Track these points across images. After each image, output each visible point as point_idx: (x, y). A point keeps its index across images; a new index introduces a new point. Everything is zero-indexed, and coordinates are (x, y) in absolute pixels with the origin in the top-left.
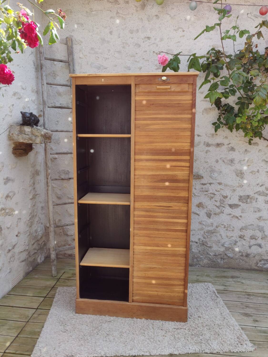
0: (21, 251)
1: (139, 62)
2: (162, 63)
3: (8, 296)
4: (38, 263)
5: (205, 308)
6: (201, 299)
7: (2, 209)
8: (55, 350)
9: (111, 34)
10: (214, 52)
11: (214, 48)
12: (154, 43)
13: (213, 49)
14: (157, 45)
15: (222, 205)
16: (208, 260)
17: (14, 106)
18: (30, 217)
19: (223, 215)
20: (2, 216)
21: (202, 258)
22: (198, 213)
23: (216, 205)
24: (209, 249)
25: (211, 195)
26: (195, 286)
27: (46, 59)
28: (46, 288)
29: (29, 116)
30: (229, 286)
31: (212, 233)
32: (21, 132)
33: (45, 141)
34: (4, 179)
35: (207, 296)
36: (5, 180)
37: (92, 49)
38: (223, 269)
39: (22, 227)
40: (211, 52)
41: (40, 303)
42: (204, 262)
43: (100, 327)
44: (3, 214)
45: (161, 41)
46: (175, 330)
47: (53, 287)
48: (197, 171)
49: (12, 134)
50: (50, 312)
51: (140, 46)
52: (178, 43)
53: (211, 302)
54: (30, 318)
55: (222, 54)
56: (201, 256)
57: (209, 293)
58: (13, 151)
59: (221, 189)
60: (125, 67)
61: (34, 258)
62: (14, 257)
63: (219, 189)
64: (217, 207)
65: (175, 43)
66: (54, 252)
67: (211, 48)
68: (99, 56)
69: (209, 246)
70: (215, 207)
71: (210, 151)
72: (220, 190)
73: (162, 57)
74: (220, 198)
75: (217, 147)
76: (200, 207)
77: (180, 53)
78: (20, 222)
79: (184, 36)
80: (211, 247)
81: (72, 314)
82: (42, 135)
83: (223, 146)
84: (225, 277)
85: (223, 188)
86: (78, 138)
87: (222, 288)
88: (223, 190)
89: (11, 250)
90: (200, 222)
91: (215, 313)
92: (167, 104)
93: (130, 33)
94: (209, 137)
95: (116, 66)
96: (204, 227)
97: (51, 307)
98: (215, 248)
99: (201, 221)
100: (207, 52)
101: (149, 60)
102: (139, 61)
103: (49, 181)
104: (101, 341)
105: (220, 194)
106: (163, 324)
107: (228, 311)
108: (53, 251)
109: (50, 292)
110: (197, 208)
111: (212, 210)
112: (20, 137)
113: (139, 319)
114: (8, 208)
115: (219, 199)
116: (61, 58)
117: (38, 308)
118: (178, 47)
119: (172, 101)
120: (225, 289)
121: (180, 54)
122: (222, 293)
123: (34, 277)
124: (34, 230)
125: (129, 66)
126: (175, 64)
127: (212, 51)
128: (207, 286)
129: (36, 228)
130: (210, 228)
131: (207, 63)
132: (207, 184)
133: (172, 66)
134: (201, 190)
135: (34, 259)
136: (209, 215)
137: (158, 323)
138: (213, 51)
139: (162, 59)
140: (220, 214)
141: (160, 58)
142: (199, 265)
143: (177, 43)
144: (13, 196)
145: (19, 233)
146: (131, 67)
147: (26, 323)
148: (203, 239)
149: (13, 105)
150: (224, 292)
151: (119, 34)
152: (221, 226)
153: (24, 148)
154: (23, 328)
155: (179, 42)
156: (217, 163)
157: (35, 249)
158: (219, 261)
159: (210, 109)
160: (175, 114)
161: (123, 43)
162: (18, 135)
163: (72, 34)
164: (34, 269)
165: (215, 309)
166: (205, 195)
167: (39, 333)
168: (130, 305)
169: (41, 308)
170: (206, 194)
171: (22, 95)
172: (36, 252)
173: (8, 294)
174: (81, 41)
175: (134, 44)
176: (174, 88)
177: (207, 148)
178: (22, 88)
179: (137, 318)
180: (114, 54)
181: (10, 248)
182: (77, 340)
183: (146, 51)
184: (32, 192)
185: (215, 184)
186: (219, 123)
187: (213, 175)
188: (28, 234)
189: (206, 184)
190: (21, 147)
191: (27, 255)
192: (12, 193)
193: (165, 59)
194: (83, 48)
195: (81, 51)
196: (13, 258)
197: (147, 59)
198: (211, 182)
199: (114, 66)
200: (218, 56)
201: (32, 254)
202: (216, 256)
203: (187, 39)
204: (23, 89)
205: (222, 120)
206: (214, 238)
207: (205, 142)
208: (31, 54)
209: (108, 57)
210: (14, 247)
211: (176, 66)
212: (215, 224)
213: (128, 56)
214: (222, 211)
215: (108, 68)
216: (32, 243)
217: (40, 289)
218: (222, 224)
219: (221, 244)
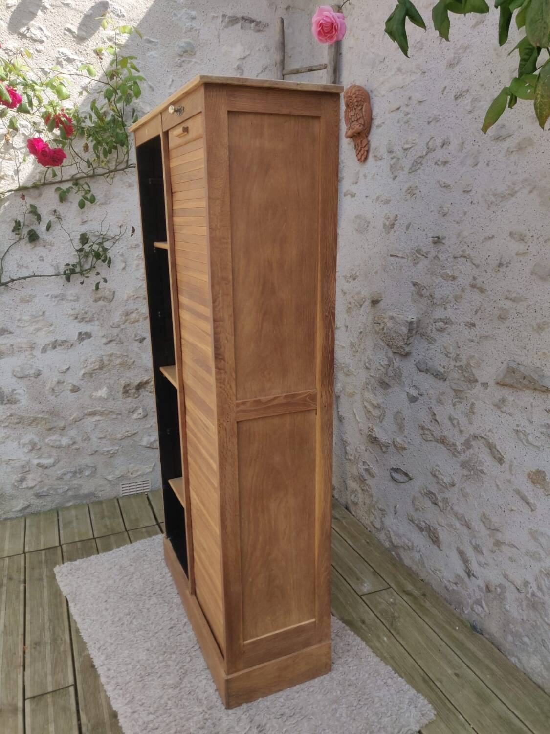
22: (531, 500)
48: (538, 365)
76: (539, 486)
90: (531, 530)
96: (542, 553)
99: (537, 532)
104: (112, 613)
110: (530, 486)
134: (545, 430)
154: (113, 534)
167: (110, 549)
182: (104, 589)
194: (356, 20)
195: (353, 30)
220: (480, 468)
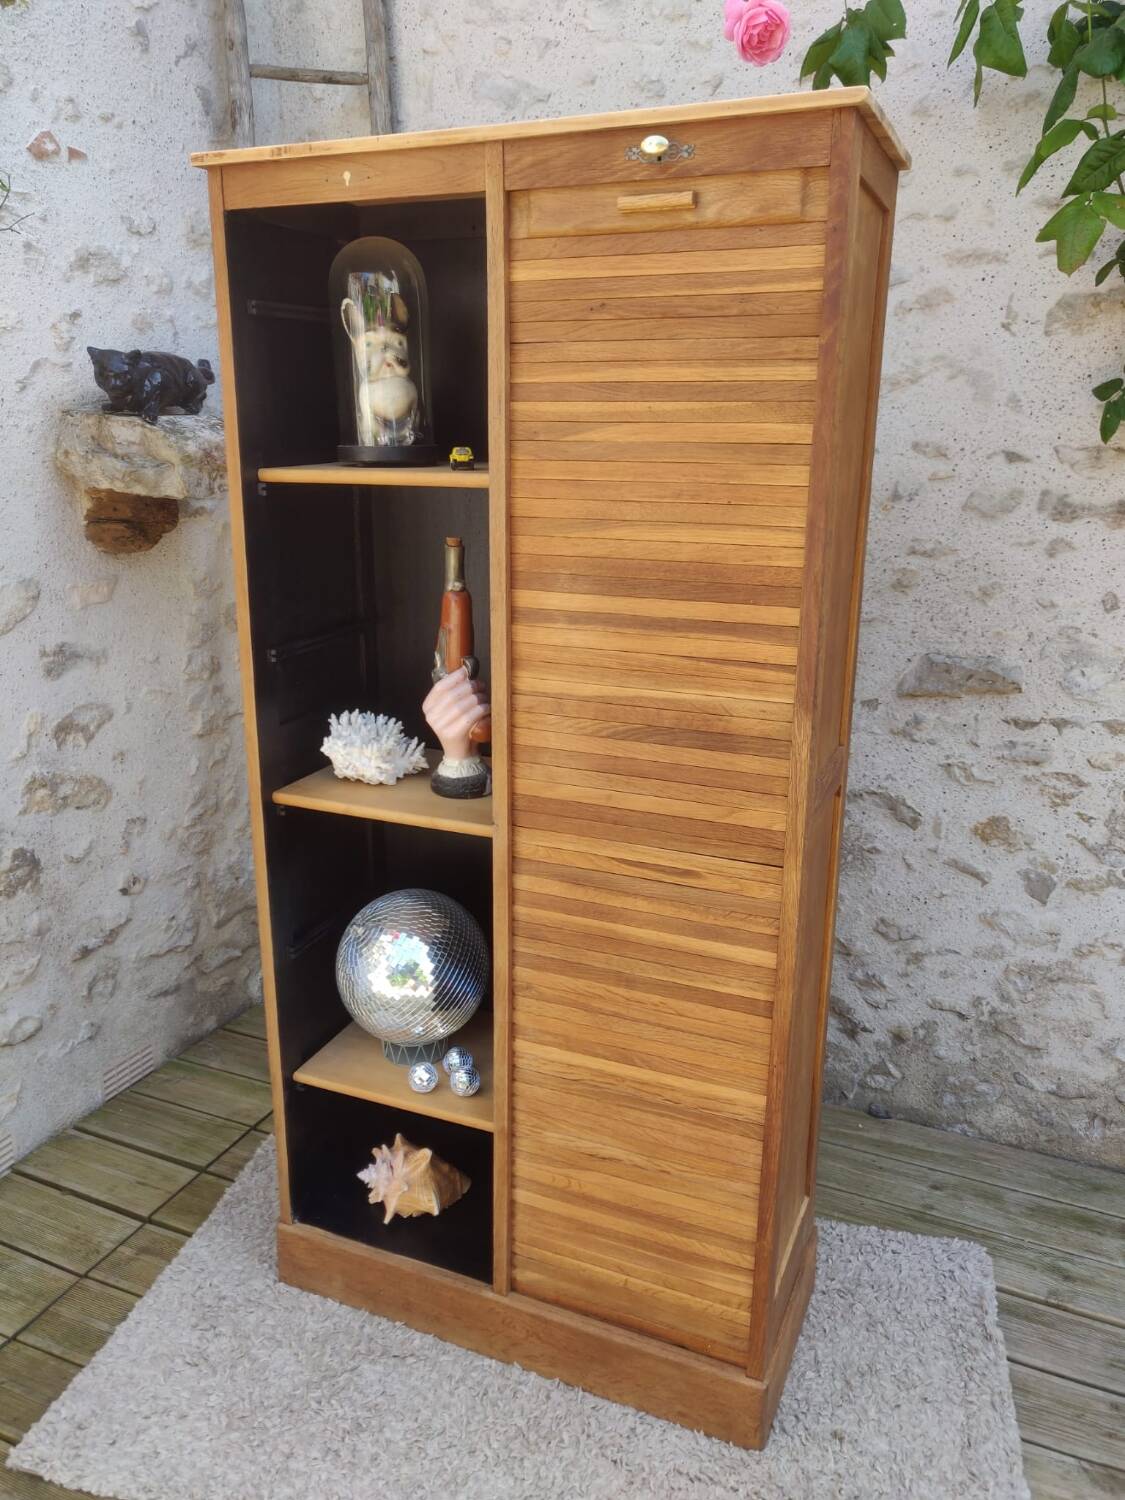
0: (154, 952)
2: (748, 49)
3: (71, 1137)
4: (250, 999)
5: (890, 1389)
6: (895, 1328)
7: (34, 781)
8: (112, 1449)
15: (1119, 844)
16: (1017, 1110)
17: (79, 321)
18: (198, 810)
19: (1123, 894)
20: (38, 812)
21: (985, 1094)
22: (981, 869)
23: (1082, 842)
24: (1029, 1060)
25: (1059, 785)
26: (894, 1246)
27: (255, 71)
28: (224, 1126)
29: (126, 368)
30: (1087, 1281)
31: (1052, 981)
32: (100, 446)
33: (216, 485)
34: (44, 654)
35: (936, 1316)
36: (52, 658)
38: (1091, 1173)
39: (155, 852)
41: (169, 1196)
42: (997, 1115)
43: (346, 1375)
44: (43, 802)
46: (683, 1482)
47: (254, 1128)
48: (989, 653)
49: (66, 453)
50: (183, 1251)
53: (942, 1362)
54: (103, 1259)
56: (983, 1087)
57: (952, 1300)
58: (87, 526)
59: (1119, 757)
60: (637, 83)
61: (224, 980)
62: (114, 976)
63: (1106, 759)
64: (1089, 850)
68: (511, 37)
69: (1026, 1042)
70: (1077, 851)
71: (1070, 546)
72: (1112, 764)
73: (748, 11)
74: (1109, 804)
76: (995, 842)
78: (139, 834)
80: (1038, 1049)
81: (264, 1281)
82: (187, 460)
84: (1087, 1222)
86: (261, 486)
87: (1037, 1284)
89: (92, 950)
90: (985, 914)
91: (934, 1432)
92: (676, 301)
94: (1072, 466)
95: (593, 82)
96: (1008, 944)
97: (199, 1225)
98: (1060, 1057)
99: (995, 914)
102: (710, 42)
104: (315, 1454)
105: (1110, 785)
106: (633, 1430)
107: (1014, 1434)
109: (232, 1149)
110: (978, 846)
111: (1061, 863)
112: (95, 465)
113: (533, 1375)
114: (71, 778)
115: (1108, 809)
117: (156, 1217)
119: (706, 285)
120: (1052, 1293)
122: (1027, 1318)
123: (205, 1062)
124: (223, 866)
125: (654, 78)
128: (959, 1260)
129: (233, 858)
130: (1040, 956)
132: (1043, 725)
134: (1006, 753)
135: (231, 984)
136: (1039, 888)
137: (618, 1417)
139: (749, 21)
140: (1102, 887)
141: (739, 18)
142: (966, 1126)
144: (99, 727)
145: (135, 881)
147: (72, 1278)
148: (996, 1002)
149: (75, 315)
150: (1037, 1312)
152: (1106, 950)
153: (130, 515)
154: (54, 1302)
156: (1107, 610)
157: (227, 945)
158: (1079, 1124)
159: (1096, 300)
160: (720, 361)
162: (88, 461)
164: (222, 1026)
165: (946, 1407)
166: (1026, 779)
167: (102, 1339)
168: (497, 1303)
169: (165, 1221)
170: (1030, 774)
171: (126, 261)
172: (239, 957)
173: (77, 1128)
176: (721, 204)
177: (1057, 530)
178: (129, 230)
179: (526, 1369)
180: (585, 16)
181: (92, 942)
182: (220, 1421)
184: (204, 704)
185: (1089, 729)
187: (1080, 679)
188: (190, 883)
189: (1034, 724)
190: (115, 509)
191: (188, 967)
192: (95, 713)
193: (765, 18)
195: (431, 16)
196: (110, 983)
198: (1067, 715)
199: (585, 83)
201: (215, 963)
202: (1063, 1098)
204: (139, 233)
206: (1059, 1008)
207: (1045, 493)
208: (186, 55)
209: (553, 38)
210: (112, 935)
211: (859, 56)
212: (1070, 939)
213: (653, 17)
214: (1119, 875)
215: (551, 99)
216: (215, 920)
217: (201, 1127)
218: (1109, 941)
219: (1099, 1044)
220: (869, 846)
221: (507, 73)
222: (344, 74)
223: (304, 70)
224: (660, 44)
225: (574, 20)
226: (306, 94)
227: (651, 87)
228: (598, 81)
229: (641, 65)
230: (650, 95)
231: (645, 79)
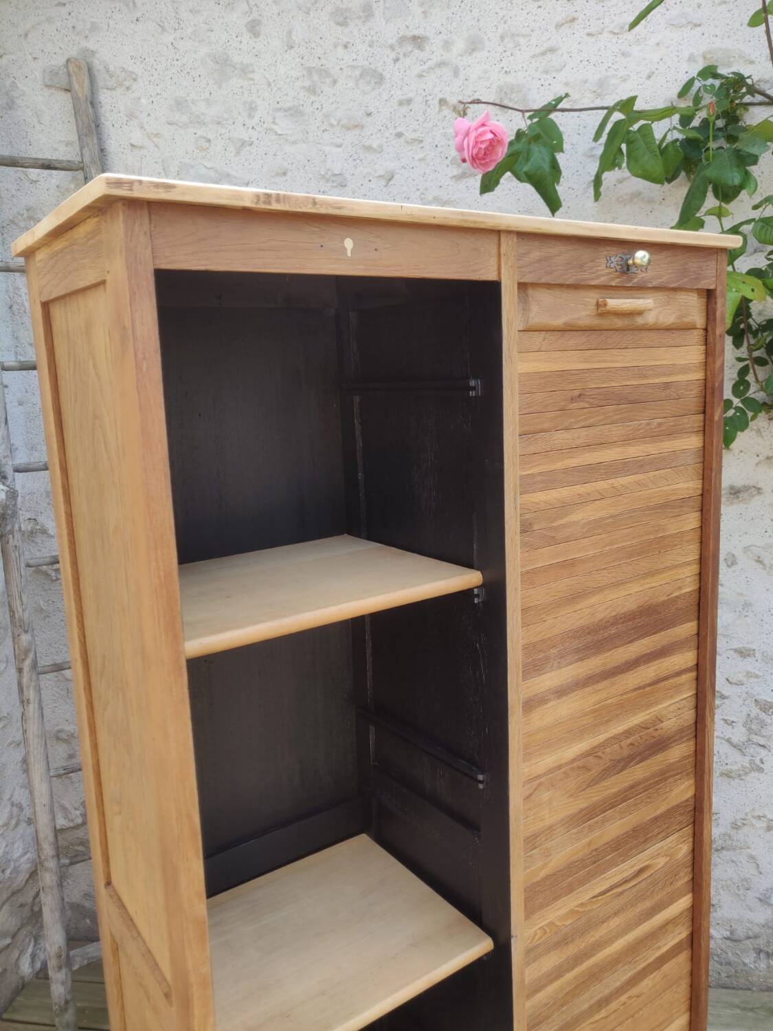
1: (380, 150)
2: (476, 160)
9: (256, 35)
10: (717, 83)
11: (716, 67)
12: (441, 65)
13: (709, 72)
14: (456, 72)
15: (755, 739)
19: (762, 776)
23: (728, 741)
37: (180, 104)
40: (697, 84)
45: (473, 50)
51: (380, 79)
52: (549, 56)
55: (752, 90)
59: (749, 675)
60: (324, 176)
63: (741, 677)
64: (735, 747)
65: (533, 57)
66: (64, 970)
67: (700, 66)
68: (210, 136)
72: (744, 680)
73: (476, 129)
74: (745, 710)
75: (732, 503)
77: (560, 100)
79: (573, 20)
83: (757, 498)
85: (757, 672)
88: (757, 676)
93: (338, 24)
95: (285, 174)
100: (678, 89)
101: (422, 141)
102: (381, 146)
103: (25, 681)
105: (744, 695)
108: (60, 968)
115: (744, 714)
116: (56, 149)
118: (546, 72)
121: (560, 106)
125: (336, 172)
126: (539, 155)
127: (705, 79)
131: (681, 137)
133: (526, 169)
138: (710, 81)
139: (477, 137)
140: (747, 773)
141: (467, 134)
143: (544, 53)
146: (347, 176)
151: (290, 32)
152: (754, 821)
155: (552, 50)
156: (729, 566)
158: (749, 959)
161: (310, 70)
163: (91, 45)
174: (132, 72)
175: (357, 73)
180: (274, 123)
183: (409, 101)
185: (725, 655)
186: (740, 405)
193: (490, 136)
194: (143, 101)
195: (136, 118)
197: (414, 136)
199: (278, 174)
200: (732, 101)
202: (735, 941)
203: (589, 35)
205: (754, 392)
209: (247, 139)
211: (546, 167)
212: (727, 816)
213: (332, 125)
214: (758, 762)
218: (756, 814)
219: (758, 895)
221: (209, 165)
222: (60, 162)
223: (22, 158)
224: (339, 146)
225: (265, 125)
226: (22, 176)
227: (334, 178)
228: (289, 174)
229: (325, 161)
230: (335, 184)
231: (329, 173)
